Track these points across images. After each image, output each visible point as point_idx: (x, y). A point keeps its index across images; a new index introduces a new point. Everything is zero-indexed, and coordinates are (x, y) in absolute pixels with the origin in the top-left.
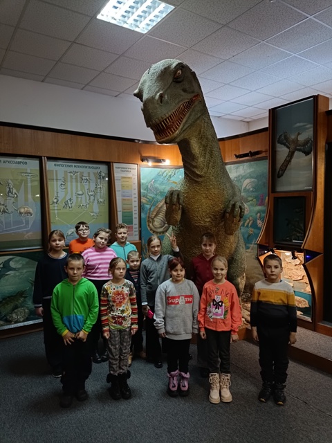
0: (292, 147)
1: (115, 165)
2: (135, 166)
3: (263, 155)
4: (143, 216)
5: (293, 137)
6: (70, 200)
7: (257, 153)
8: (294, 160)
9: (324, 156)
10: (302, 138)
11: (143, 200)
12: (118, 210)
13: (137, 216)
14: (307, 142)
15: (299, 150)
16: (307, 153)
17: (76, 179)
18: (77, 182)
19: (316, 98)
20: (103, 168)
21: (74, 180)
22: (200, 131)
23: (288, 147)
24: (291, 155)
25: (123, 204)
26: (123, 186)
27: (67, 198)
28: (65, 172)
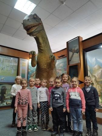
0: (73, 51)
1: (20, 59)
2: (27, 60)
3: (66, 56)
4: (29, 75)
5: (73, 49)
6: (4, 68)
7: (64, 55)
8: (74, 55)
9: (82, 53)
10: (76, 49)
11: (29, 71)
12: (20, 72)
13: (27, 75)
14: (77, 50)
15: (75, 52)
16: (77, 53)
17: (7, 61)
18: (7, 62)
19: (79, 37)
20: (17, 59)
21: (6, 62)
22: (42, 35)
23: (72, 52)
24: (73, 54)
25: (22, 71)
26: (23, 65)
27: (3, 67)
28: (4, 59)
